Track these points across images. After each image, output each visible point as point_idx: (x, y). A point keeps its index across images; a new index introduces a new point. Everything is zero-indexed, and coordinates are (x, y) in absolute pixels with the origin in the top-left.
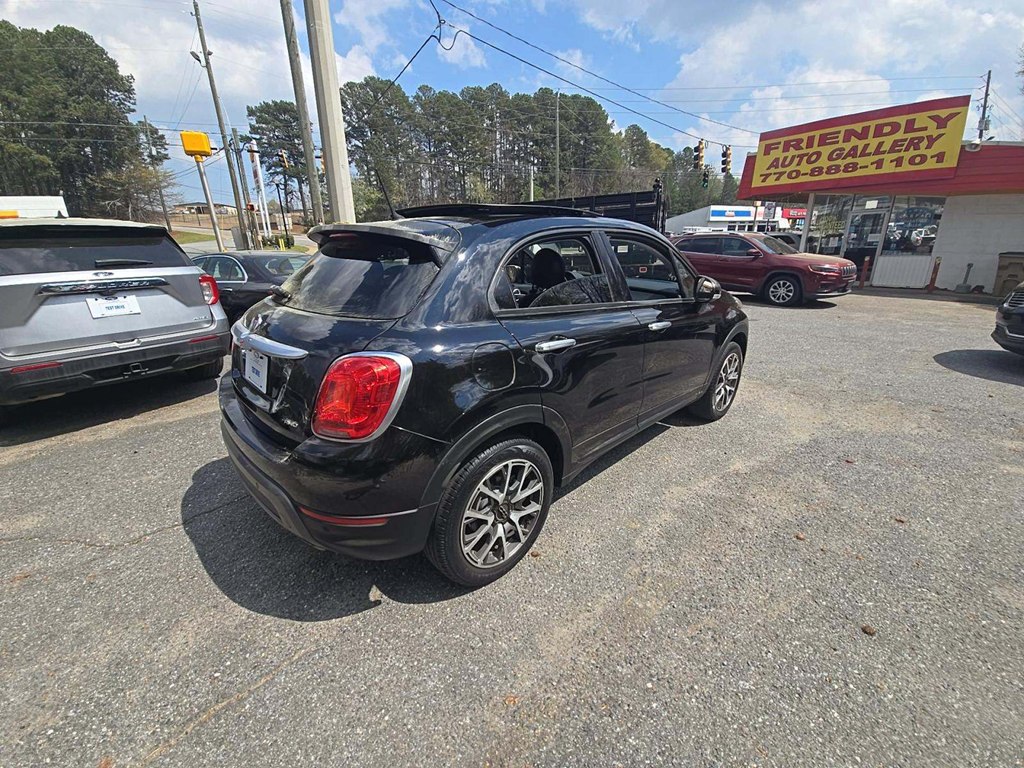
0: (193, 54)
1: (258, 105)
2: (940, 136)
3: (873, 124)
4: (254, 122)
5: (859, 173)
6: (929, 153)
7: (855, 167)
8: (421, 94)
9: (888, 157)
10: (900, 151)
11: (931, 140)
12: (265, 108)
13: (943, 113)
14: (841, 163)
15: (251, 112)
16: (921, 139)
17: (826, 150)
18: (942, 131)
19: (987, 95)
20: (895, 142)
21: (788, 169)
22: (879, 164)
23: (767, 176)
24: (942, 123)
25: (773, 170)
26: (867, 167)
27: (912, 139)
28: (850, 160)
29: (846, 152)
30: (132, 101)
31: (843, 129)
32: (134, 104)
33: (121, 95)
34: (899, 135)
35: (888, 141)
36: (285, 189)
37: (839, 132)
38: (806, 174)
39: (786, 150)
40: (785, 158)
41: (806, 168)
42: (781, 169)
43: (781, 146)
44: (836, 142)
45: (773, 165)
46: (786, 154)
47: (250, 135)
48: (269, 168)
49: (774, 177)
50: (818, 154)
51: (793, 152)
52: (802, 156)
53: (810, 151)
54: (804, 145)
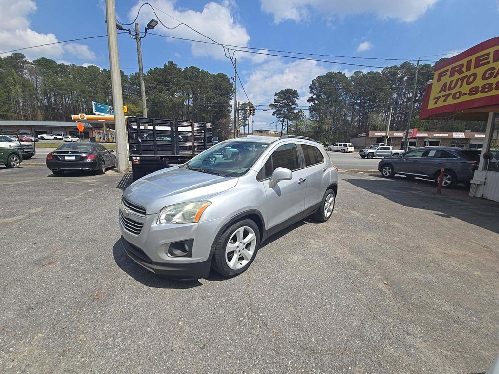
1: (279, 91)
4: (276, 99)
12: (282, 92)
14: (492, 81)
15: (276, 94)
17: (480, 71)
21: (453, 92)
23: (438, 98)
25: (443, 93)
29: (496, 71)
31: (492, 50)
36: (283, 124)
37: (489, 54)
38: (466, 94)
39: (452, 75)
40: (451, 82)
41: (466, 88)
42: (448, 92)
43: (449, 73)
44: (488, 63)
45: (443, 89)
46: (452, 79)
47: (274, 103)
48: (277, 115)
49: (443, 99)
50: (475, 75)
51: (457, 76)
52: (463, 79)
53: (469, 73)
54: (464, 69)
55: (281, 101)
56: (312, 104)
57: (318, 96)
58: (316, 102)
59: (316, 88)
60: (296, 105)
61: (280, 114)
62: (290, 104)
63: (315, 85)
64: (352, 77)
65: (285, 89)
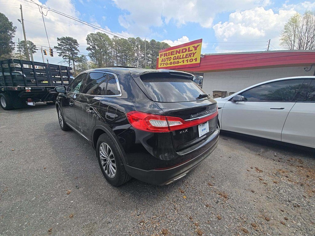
0: (18, 20)
1: (61, 38)
2: (196, 52)
3: (181, 49)
4: (59, 43)
5: (180, 64)
6: (194, 58)
7: (178, 62)
8: (114, 38)
9: (185, 59)
10: (187, 58)
11: (194, 54)
12: (64, 39)
13: (196, 45)
14: (176, 61)
15: (58, 39)
16: (191, 54)
17: (172, 56)
18: (196, 51)
19: (269, 47)
20: (186, 54)
21: (165, 62)
22: (183, 61)
23: (161, 64)
24: (196, 48)
25: (162, 62)
26: (181, 62)
27: (190, 54)
28: (177, 60)
29: (176, 57)
30: (14, 34)
31: (175, 50)
32: (15, 35)
33: (11, 32)
34: (187, 53)
35: (185, 54)
36: (69, 63)
37: (174, 51)
38: (169, 64)
39: (164, 56)
40: (165, 59)
41: (169, 62)
42: (164, 62)
43: (163, 55)
44: (174, 54)
45: (162, 61)
46: (165, 57)
47: (58, 46)
48: (64, 57)
49: (162, 64)
50: (171, 58)
51: (166, 57)
52: (168, 58)
53: (169, 57)
54: (168, 55)
55: (64, 45)
56: (90, 52)
57: (94, 47)
58: (93, 51)
59: (91, 41)
60: (78, 50)
61: (66, 56)
62: (73, 49)
63: (90, 39)
64: (113, 39)
65: (67, 37)
